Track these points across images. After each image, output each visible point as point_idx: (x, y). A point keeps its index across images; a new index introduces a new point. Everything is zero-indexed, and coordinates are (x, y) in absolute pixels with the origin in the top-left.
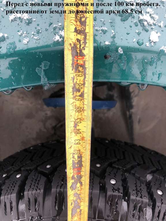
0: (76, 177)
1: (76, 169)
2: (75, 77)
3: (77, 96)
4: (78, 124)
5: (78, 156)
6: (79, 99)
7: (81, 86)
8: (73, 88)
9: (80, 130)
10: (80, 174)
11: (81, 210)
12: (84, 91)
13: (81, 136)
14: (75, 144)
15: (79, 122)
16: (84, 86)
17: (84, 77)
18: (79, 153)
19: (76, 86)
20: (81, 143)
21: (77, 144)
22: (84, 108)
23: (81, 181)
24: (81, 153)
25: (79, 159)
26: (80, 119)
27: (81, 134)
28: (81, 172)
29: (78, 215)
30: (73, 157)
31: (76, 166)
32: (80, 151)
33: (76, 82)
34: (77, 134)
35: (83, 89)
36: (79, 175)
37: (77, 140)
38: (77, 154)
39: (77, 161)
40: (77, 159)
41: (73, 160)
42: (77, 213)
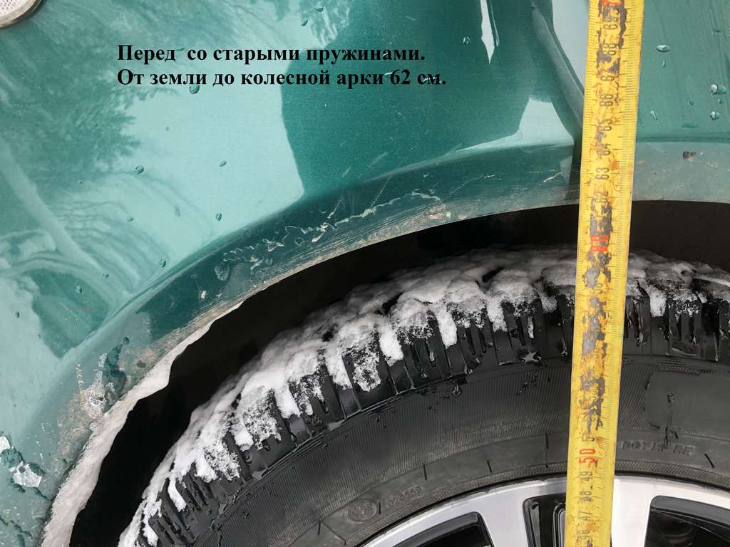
0: (596, 258)
1: (597, 238)
2: (603, 30)
3: (605, 71)
4: (606, 132)
5: (603, 207)
6: (609, 76)
7: (614, 49)
8: (598, 54)
9: (608, 147)
10: (606, 249)
11: (605, 345)
12: (619, 59)
13: (610, 160)
14: (597, 178)
15: (606, 129)
16: (620, 48)
17: (620, 30)
18: (604, 200)
19: (604, 49)
20: (609, 175)
21: (602, 178)
22: (619, 95)
23: (609, 269)
24: (609, 201)
25: (605, 215)
26: (609, 122)
27: (610, 157)
28: (608, 245)
29: (598, 357)
30: (593, 208)
31: (598, 229)
32: (607, 196)
33: (604, 40)
34: (603, 156)
35: (617, 54)
36: (605, 253)
37: (602, 169)
38: (600, 202)
39: (601, 219)
40: (600, 214)
41: (592, 215)
42: (596, 350)
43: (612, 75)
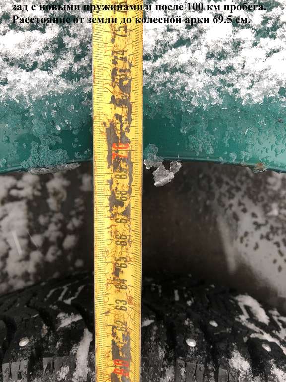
0: (120, 379)
2: (115, 180)
3: (119, 214)
4: (122, 269)
6: (122, 219)
8: (110, 200)
9: (125, 282)
10: (128, 375)
13: (126, 295)
14: (116, 309)
15: (123, 265)
16: (130, 196)
17: (129, 180)
18: (124, 330)
19: (117, 196)
20: (127, 308)
21: (121, 309)
22: (131, 238)
24: (128, 331)
25: (126, 343)
26: (125, 259)
27: (127, 291)
28: (128, 371)
30: (114, 334)
32: (126, 326)
33: (116, 188)
34: (121, 290)
35: (128, 201)
37: (121, 302)
38: (121, 330)
40: (121, 340)
41: (113, 341)
43: (125, 218)
